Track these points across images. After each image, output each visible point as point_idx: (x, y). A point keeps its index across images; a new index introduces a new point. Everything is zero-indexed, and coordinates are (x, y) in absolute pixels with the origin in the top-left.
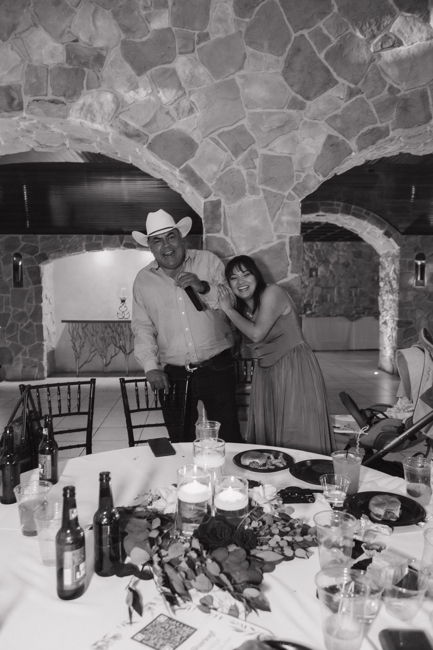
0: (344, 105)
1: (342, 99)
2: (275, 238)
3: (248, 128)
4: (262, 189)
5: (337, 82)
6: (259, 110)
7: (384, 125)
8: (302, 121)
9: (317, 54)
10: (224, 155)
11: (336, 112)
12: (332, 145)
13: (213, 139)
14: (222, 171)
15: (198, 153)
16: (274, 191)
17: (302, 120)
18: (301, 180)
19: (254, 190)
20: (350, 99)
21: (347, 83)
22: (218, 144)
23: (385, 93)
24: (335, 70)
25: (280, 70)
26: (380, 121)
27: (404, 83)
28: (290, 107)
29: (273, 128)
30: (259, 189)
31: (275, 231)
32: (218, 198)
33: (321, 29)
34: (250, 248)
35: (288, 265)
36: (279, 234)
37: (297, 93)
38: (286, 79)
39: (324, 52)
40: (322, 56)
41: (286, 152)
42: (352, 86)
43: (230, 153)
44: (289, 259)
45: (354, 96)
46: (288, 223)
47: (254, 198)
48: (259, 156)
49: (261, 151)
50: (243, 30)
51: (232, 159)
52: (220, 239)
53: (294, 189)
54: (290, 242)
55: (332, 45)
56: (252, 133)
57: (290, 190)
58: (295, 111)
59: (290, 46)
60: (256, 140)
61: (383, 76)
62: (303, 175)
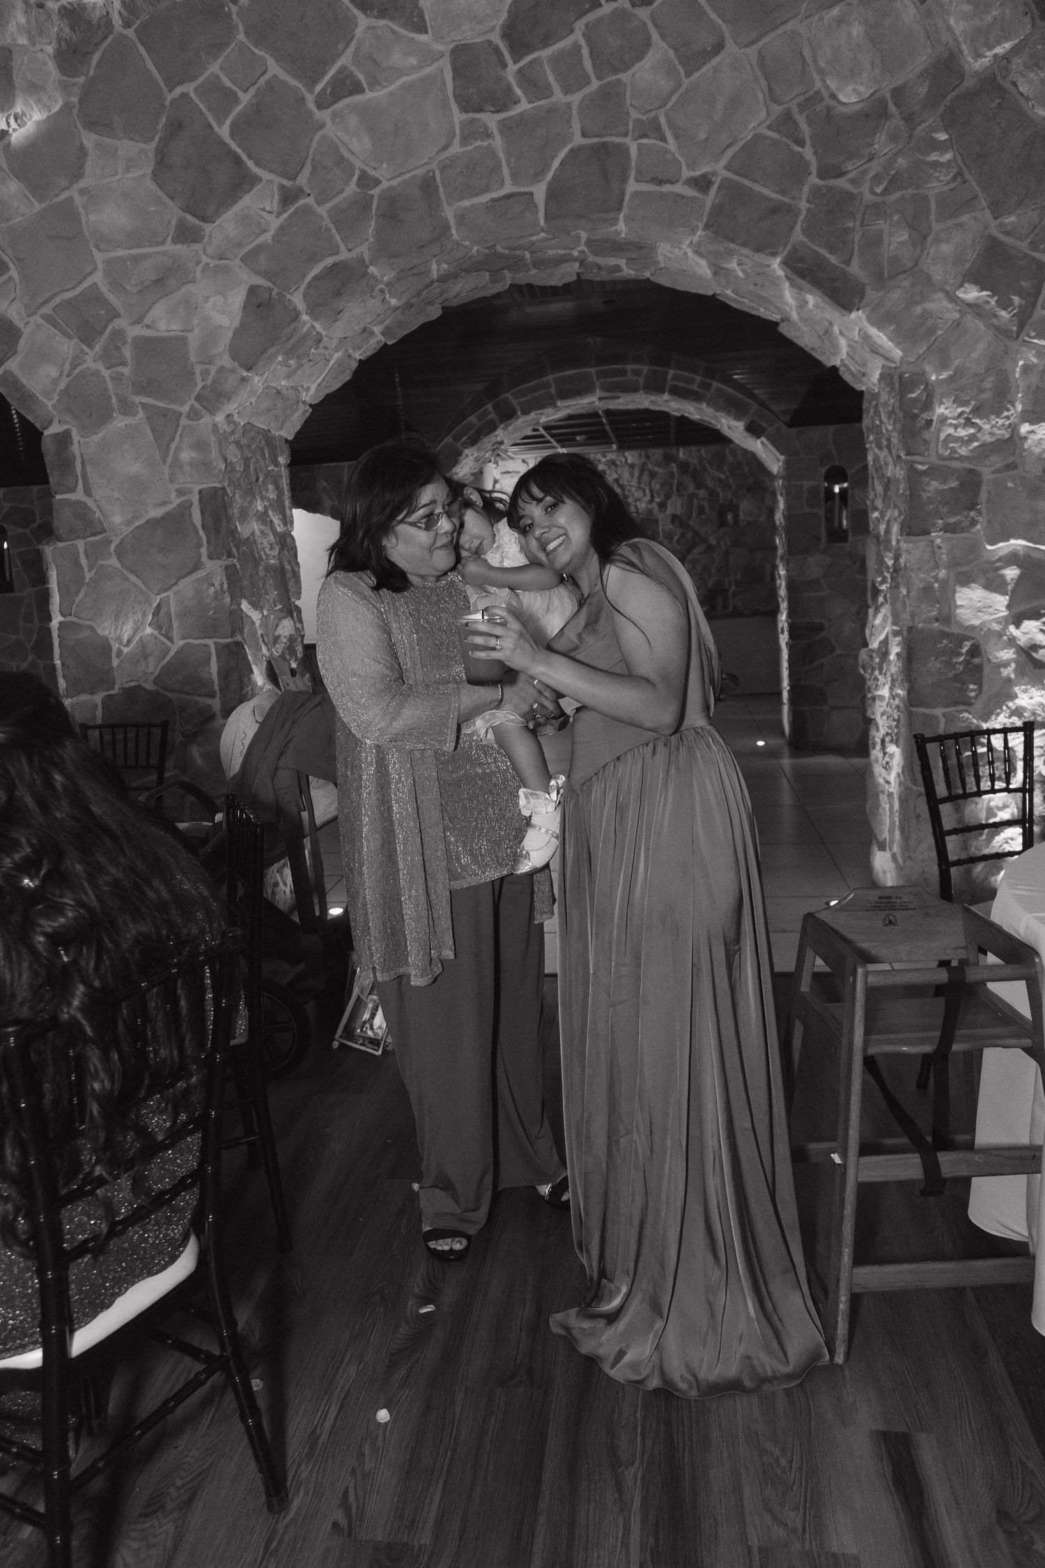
0: (275, 223)
1: (269, 212)
2: (173, 496)
3: (104, 289)
4: (140, 403)
5: (258, 179)
6: (120, 253)
7: (354, 254)
8: (202, 264)
9: (216, 128)
10: (67, 347)
11: (260, 240)
12: (259, 306)
13: (47, 318)
14: (68, 376)
15: (22, 344)
16: (161, 404)
17: (198, 263)
18: (209, 382)
19: (127, 408)
20: (285, 211)
21: (278, 180)
22: (55, 324)
23: (352, 188)
24: (249, 156)
25: (149, 171)
26: (346, 246)
27: (385, 166)
28: (175, 241)
29: (146, 283)
30: (133, 404)
31: (172, 481)
32: (66, 427)
33: (217, 77)
34: (130, 516)
35: (200, 545)
36: (180, 486)
37: (185, 211)
38: (160, 186)
39: (228, 122)
40: (224, 132)
41: (175, 328)
42: (286, 183)
43: (76, 340)
44: (201, 532)
45: (292, 204)
46: (191, 465)
47: (129, 420)
48: (129, 340)
49: (135, 331)
50: (75, 99)
51: (82, 350)
52: (79, 502)
53: (198, 398)
54: (200, 500)
55: (240, 107)
56: (112, 298)
57: (193, 401)
58: (185, 247)
59: (163, 121)
60: (122, 311)
61: (346, 154)
62: (213, 370)
